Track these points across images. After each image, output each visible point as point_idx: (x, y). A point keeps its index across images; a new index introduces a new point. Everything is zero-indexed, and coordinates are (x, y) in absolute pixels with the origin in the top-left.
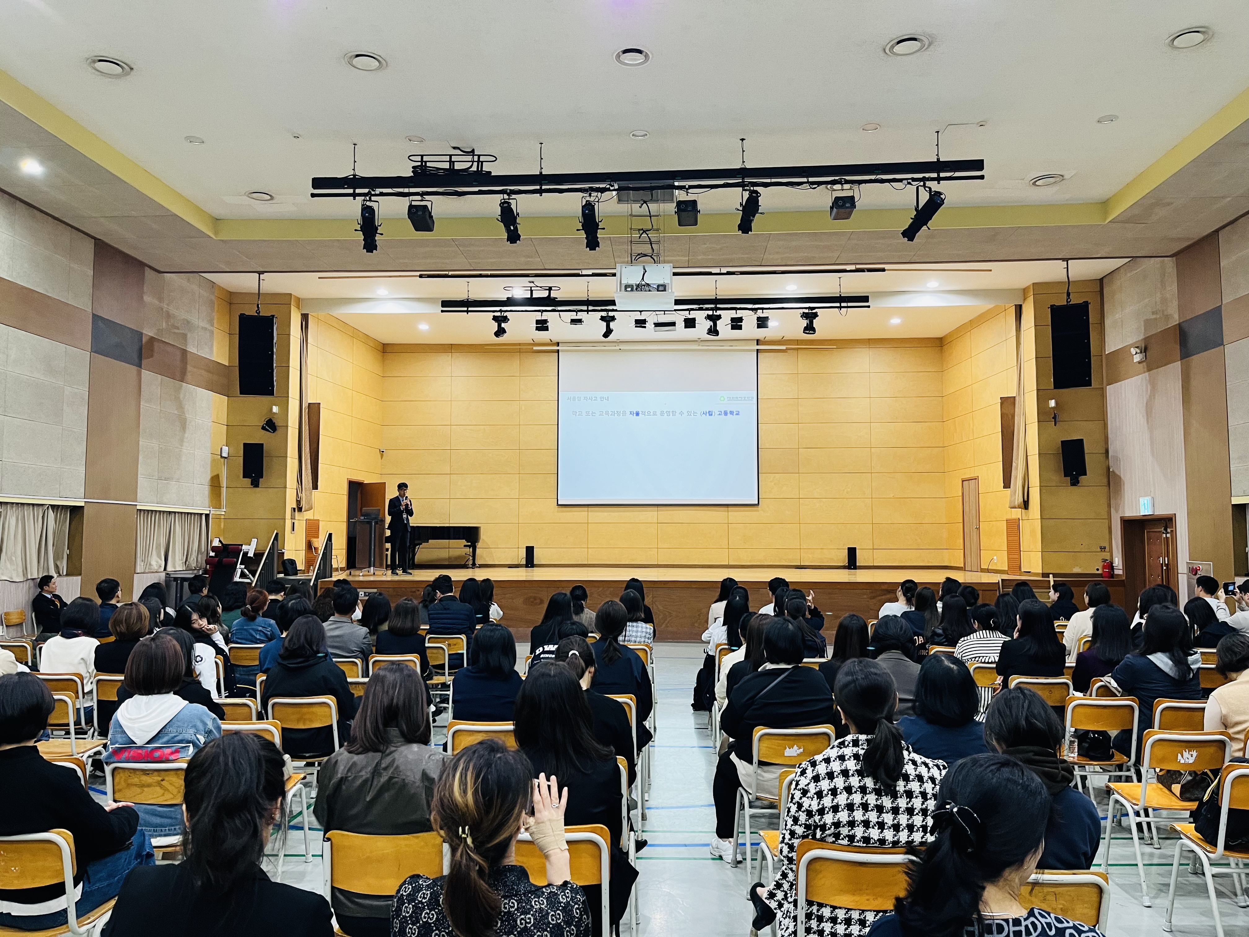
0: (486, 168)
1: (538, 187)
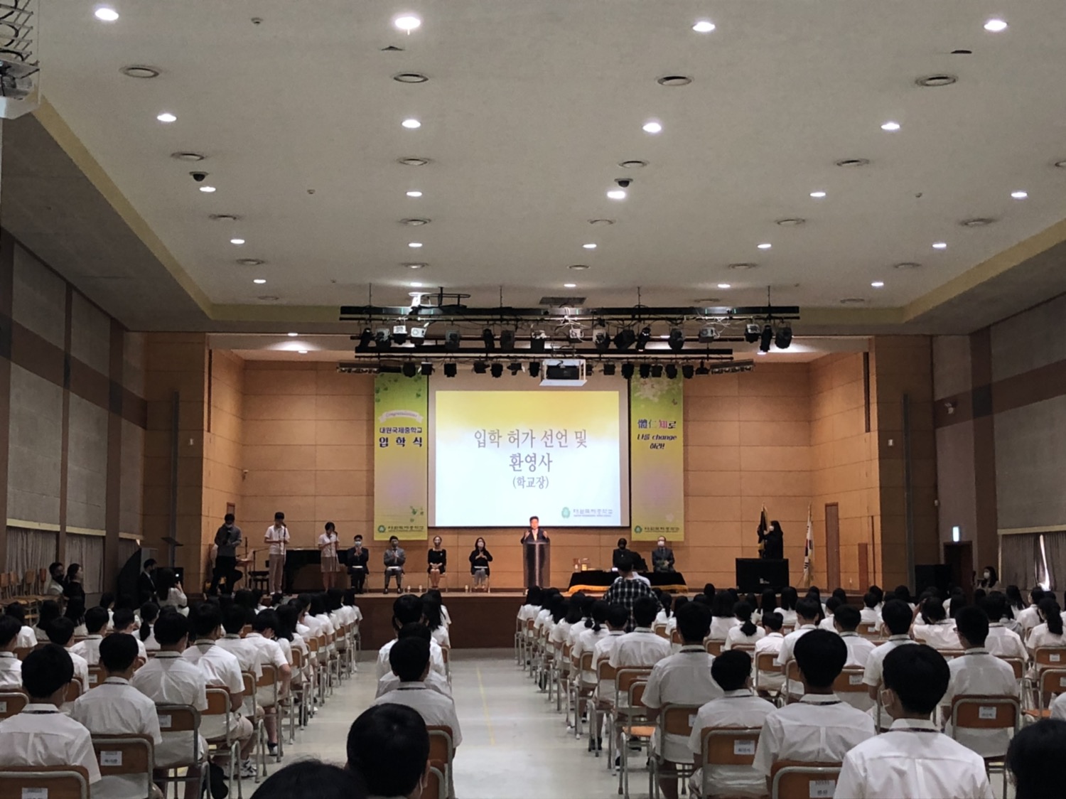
0: (463, 302)
1: (498, 317)
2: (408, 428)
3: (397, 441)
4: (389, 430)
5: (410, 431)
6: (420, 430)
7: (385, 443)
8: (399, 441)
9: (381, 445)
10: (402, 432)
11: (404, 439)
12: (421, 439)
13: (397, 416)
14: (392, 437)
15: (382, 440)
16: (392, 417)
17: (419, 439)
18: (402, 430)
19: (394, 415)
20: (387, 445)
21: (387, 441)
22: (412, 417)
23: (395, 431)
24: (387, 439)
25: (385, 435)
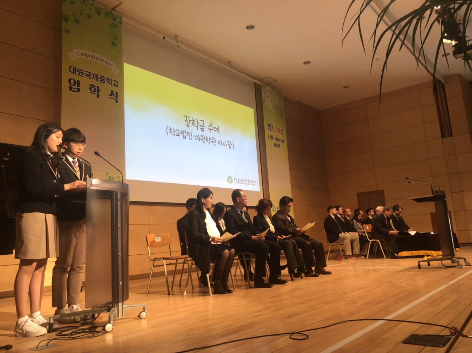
2: (102, 77)
3: (90, 89)
4: (81, 72)
5: (106, 81)
6: (116, 83)
7: (76, 87)
8: (93, 89)
9: (71, 88)
10: (97, 80)
11: (98, 87)
12: (117, 93)
13: (90, 58)
14: (85, 82)
15: (72, 82)
16: (84, 57)
17: (114, 93)
18: (96, 77)
19: (88, 56)
20: (78, 90)
21: (78, 86)
22: (108, 65)
23: (88, 76)
24: (78, 82)
25: (77, 77)
